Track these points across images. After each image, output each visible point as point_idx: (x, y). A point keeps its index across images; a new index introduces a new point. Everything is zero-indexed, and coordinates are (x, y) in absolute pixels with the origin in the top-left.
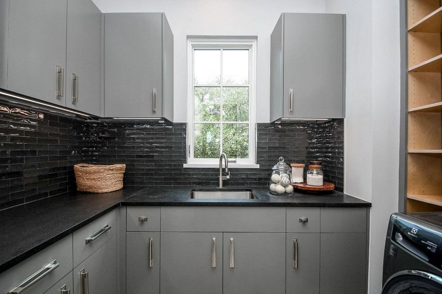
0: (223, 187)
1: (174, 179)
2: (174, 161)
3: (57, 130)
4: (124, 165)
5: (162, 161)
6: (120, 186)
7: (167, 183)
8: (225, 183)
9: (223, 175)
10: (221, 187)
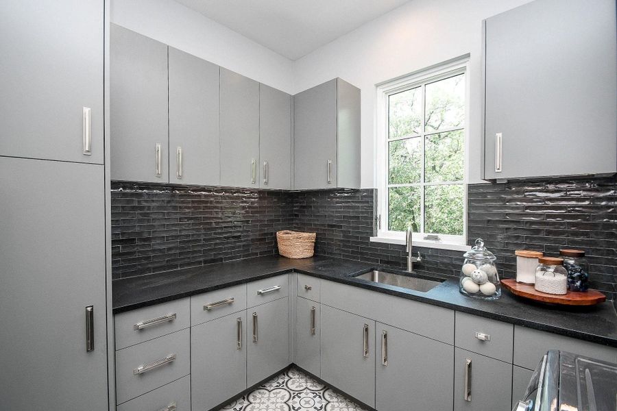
0: (413, 270)
1: (361, 253)
2: (362, 233)
3: (265, 203)
4: (315, 234)
5: (350, 231)
6: (310, 253)
7: (354, 258)
8: (416, 266)
9: (412, 256)
10: (410, 270)
